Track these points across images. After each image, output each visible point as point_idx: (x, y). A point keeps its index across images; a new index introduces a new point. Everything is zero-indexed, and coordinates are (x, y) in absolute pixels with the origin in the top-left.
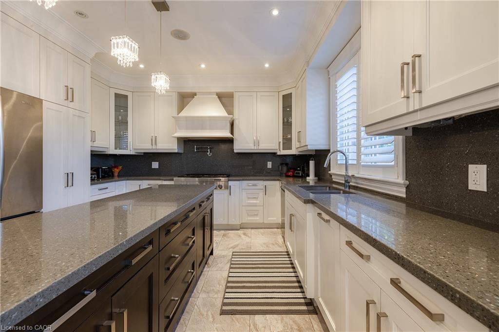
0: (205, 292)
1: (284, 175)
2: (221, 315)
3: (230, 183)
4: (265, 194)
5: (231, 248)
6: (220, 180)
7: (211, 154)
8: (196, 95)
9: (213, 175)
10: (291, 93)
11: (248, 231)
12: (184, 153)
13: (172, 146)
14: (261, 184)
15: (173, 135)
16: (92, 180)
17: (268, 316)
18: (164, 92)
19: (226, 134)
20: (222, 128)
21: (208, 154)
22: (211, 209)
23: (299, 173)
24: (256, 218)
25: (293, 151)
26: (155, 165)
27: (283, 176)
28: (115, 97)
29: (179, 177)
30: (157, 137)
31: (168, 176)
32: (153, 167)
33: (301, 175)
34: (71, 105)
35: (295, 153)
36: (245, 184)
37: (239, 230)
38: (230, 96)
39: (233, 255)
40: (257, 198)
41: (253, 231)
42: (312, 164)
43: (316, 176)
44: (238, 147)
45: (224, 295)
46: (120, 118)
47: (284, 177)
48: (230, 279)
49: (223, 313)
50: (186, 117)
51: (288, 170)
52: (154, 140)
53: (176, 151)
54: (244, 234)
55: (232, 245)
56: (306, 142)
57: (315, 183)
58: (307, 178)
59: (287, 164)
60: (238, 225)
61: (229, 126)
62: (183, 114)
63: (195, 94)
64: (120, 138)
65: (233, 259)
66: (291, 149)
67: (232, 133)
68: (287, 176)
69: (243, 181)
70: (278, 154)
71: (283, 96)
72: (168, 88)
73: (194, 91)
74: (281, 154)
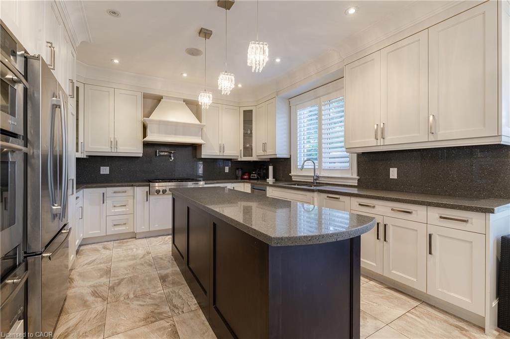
8: (162, 99)
10: (252, 110)
13: (137, 151)
23: (255, 176)
25: (254, 158)
26: (105, 170)
32: (102, 173)
35: (255, 160)
42: (271, 168)
43: (274, 178)
44: (205, 153)
50: (160, 121)
51: (243, 174)
53: (141, 155)
56: (274, 152)
57: (273, 183)
58: (267, 179)
59: (242, 169)
61: (201, 133)
62: (154, 117)
66: (252, 156)
68: (243, 179)
70: (238, 160)
71: (244, 111)
73: (161, 94)
74: (242, 160)
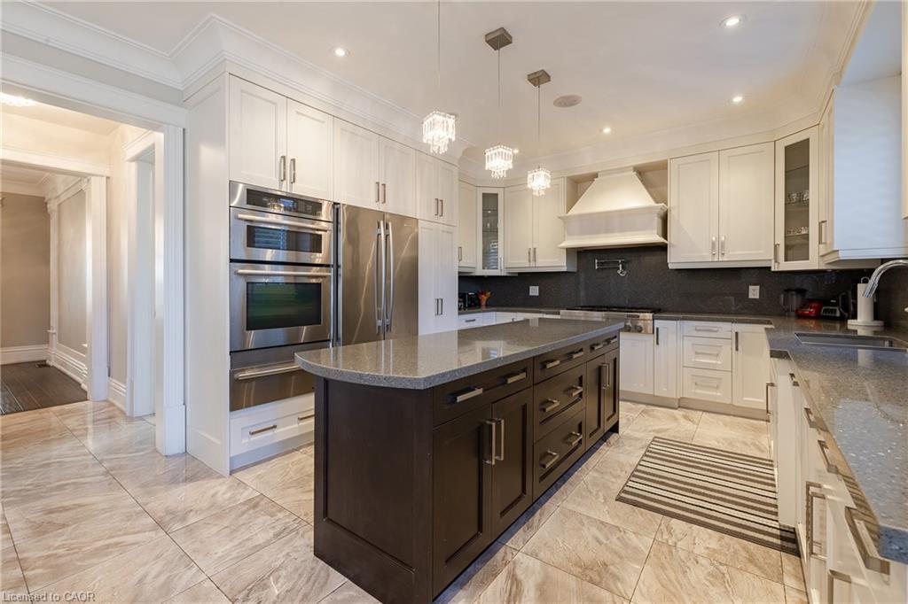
0: (597, 471)
1: (793, 314)
2: (616, 500)
3: (658, 323)
4: (737, 349)
5: (654, 431)
6: (638, 317)
7: (625, 272)
8: (597, 177)
9: (625, 308)
10: (808, 139)
11: (696, 415)
12: (578, 271)
13: (559, 263)
14: (726, 329)
15: (560, 246)
16: (459, 309)
17: (695, 527)
18: (542, 193)
19: (654, 237)
20: (644, 228)
21: (619, 272)
22: (615, 360)
23: (834, 311)
24: (714, 393)
25: (813, 262)
27: (789, 316)
28: (483, 197)
29: (568, 309)
30: (537, 250)
31: (552, 308)
32: (531, 294)
33: (838, 314)
34: (441, 220)
35: (816, 268)
36: (690, 326)
37: (676, 409)
38: (662, 167)
39: (653, 440)
40: (717, 355)
41: (705, 415)
43: (876, 317)
44: (676, 259)
45: (627, 482)
46: (489, 225)
47: (793, 319)
48: (639, 468)
49: (619, 499)
50: (581, 217)
51: (805, 304)
52: (533, 254)
53: (565, 269)
54: (686, 417)
55: (656, 428)
56: (832, 244)
57: (875, 332)
58: (851, 321)
59: (801, 292)
60: (675, 399)
61: (657, 222)
62: (575, 210)
63: (596, 175)
64: (488, 255)
65: (652, 446)
66: (808, 259)
67: (665, 235)
68: (801, 316)
69: (685, 322)
70: (773, 270)
71: (786, 148)
72: (549, 186)
73: (595, 171)
74: (781, 269)
